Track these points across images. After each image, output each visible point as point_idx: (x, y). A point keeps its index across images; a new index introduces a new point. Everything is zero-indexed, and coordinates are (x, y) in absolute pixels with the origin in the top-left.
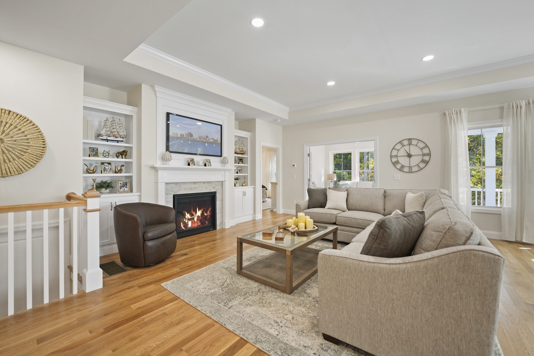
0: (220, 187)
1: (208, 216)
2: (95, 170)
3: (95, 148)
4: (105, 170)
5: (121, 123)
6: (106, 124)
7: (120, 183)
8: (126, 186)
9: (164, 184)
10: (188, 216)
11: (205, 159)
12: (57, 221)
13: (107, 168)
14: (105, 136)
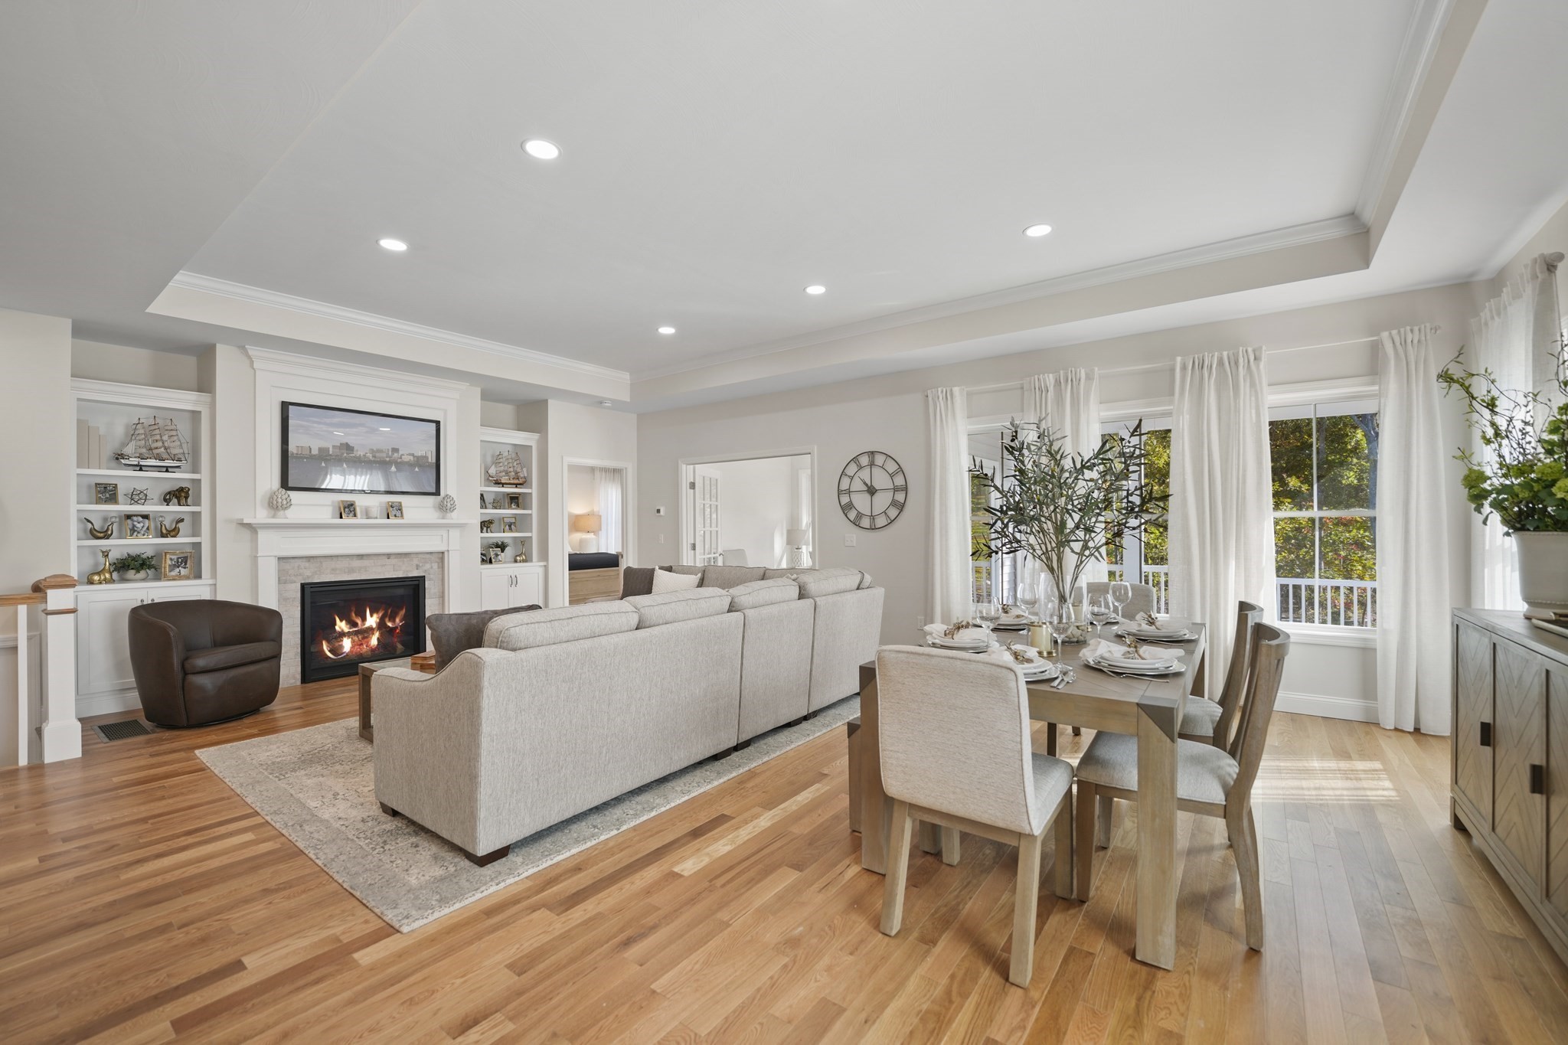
0: (435, 566)
1: (397, 628)
2: (109, 532)
3: (110, 484)
4: (135, 531)
5: (173, 427)
6: (137, 432)
7: (171, 559)
8: (186, 564)
9: (274, 562)
10: (341, 626)
11: (389, 502)
12: (12, 635)
13: (139, 526)
14: (135, 457)
